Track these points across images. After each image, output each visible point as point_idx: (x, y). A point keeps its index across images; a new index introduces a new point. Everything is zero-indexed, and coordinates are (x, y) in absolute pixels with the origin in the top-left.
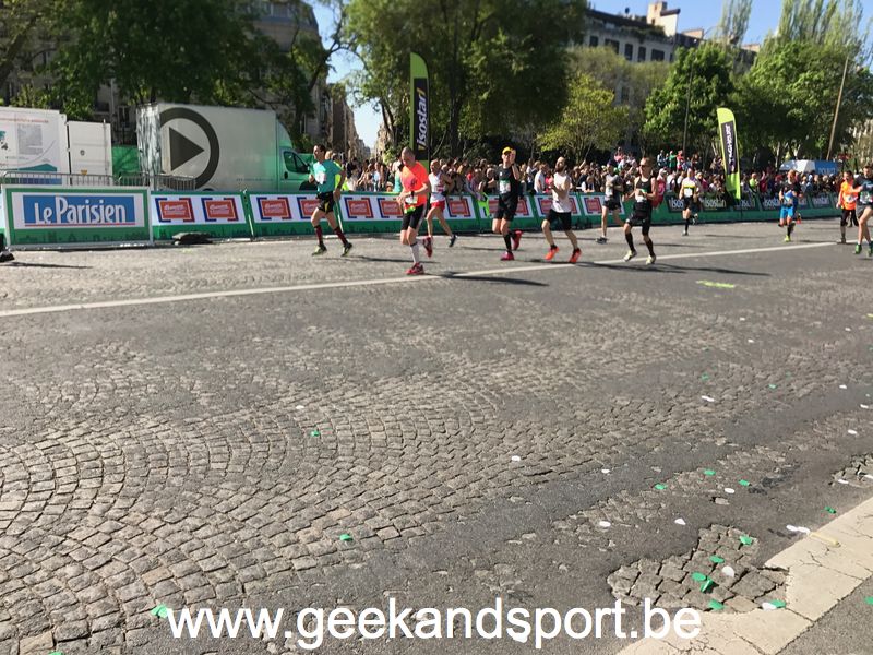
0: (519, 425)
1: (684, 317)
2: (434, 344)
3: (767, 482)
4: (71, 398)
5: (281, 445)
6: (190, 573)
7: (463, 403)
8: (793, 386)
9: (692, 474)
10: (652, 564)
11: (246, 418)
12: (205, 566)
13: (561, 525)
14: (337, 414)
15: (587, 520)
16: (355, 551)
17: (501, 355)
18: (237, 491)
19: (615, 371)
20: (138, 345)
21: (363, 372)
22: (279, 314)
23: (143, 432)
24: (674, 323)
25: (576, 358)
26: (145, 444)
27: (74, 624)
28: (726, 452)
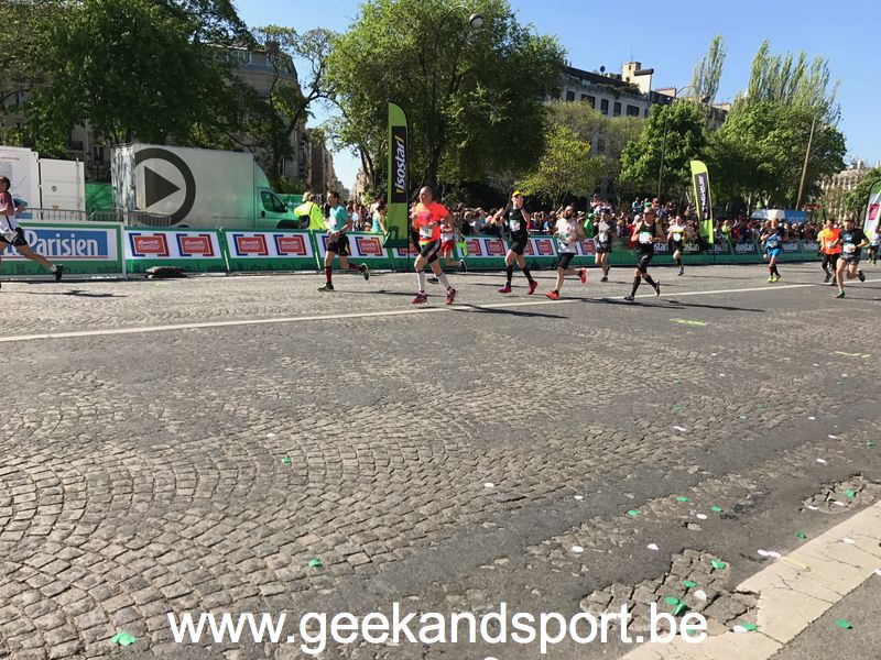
0: (493, 453)
1: (658, 352)
2: (409, 375)
3: (738, 508)
4: (33, 425)
5: (251, 472)
6: (152, 600)
7: (437, 431)
8: (763, 417)
9: (665, 501)
10: (624, 588)
11: (214, 445)
12: (169, 592)
13: (534, 550)
14: (309, 442)
15: (560, 545)
16: (324, 577)
17: (475, 386)
18: (203, 516)
19: (588, 402)
20: (107, 373)
21: (337, 401)
22: (253, 345)
23: (108, 458)
24: (647, 358)
25: (550, 389)
26: (109, 470)
27: (31, 652)
28: (698, 479)
